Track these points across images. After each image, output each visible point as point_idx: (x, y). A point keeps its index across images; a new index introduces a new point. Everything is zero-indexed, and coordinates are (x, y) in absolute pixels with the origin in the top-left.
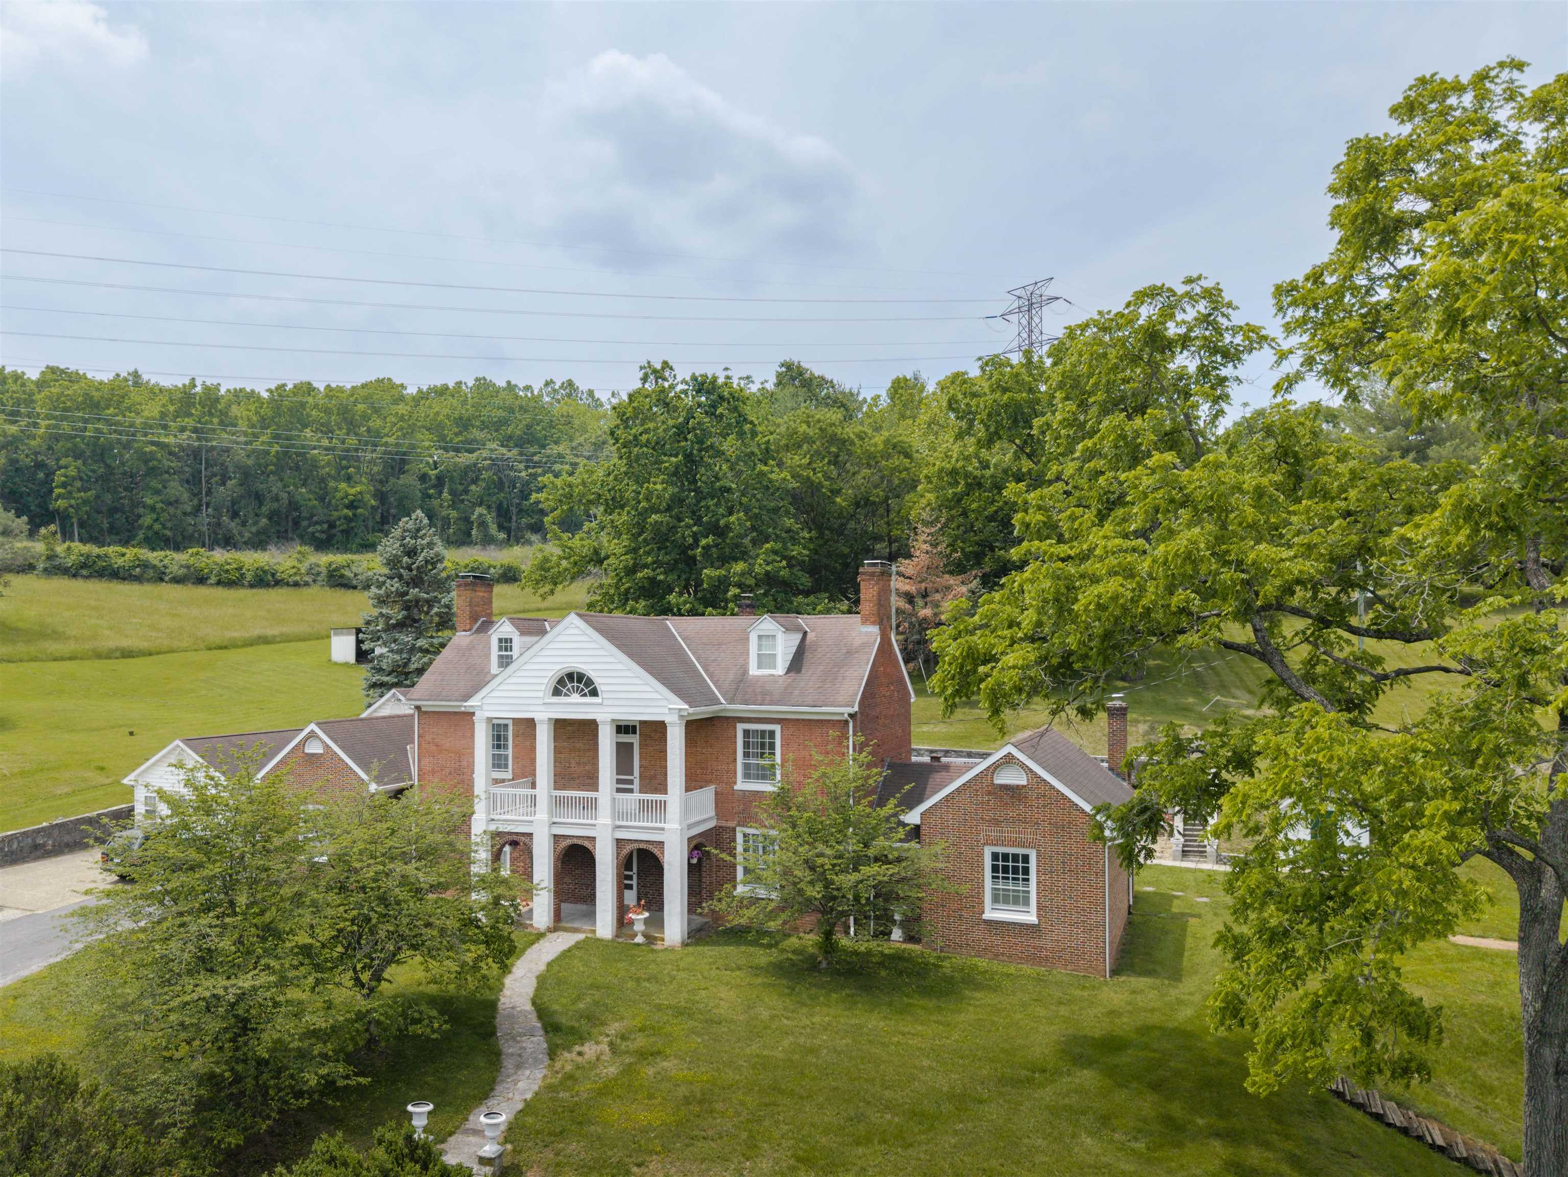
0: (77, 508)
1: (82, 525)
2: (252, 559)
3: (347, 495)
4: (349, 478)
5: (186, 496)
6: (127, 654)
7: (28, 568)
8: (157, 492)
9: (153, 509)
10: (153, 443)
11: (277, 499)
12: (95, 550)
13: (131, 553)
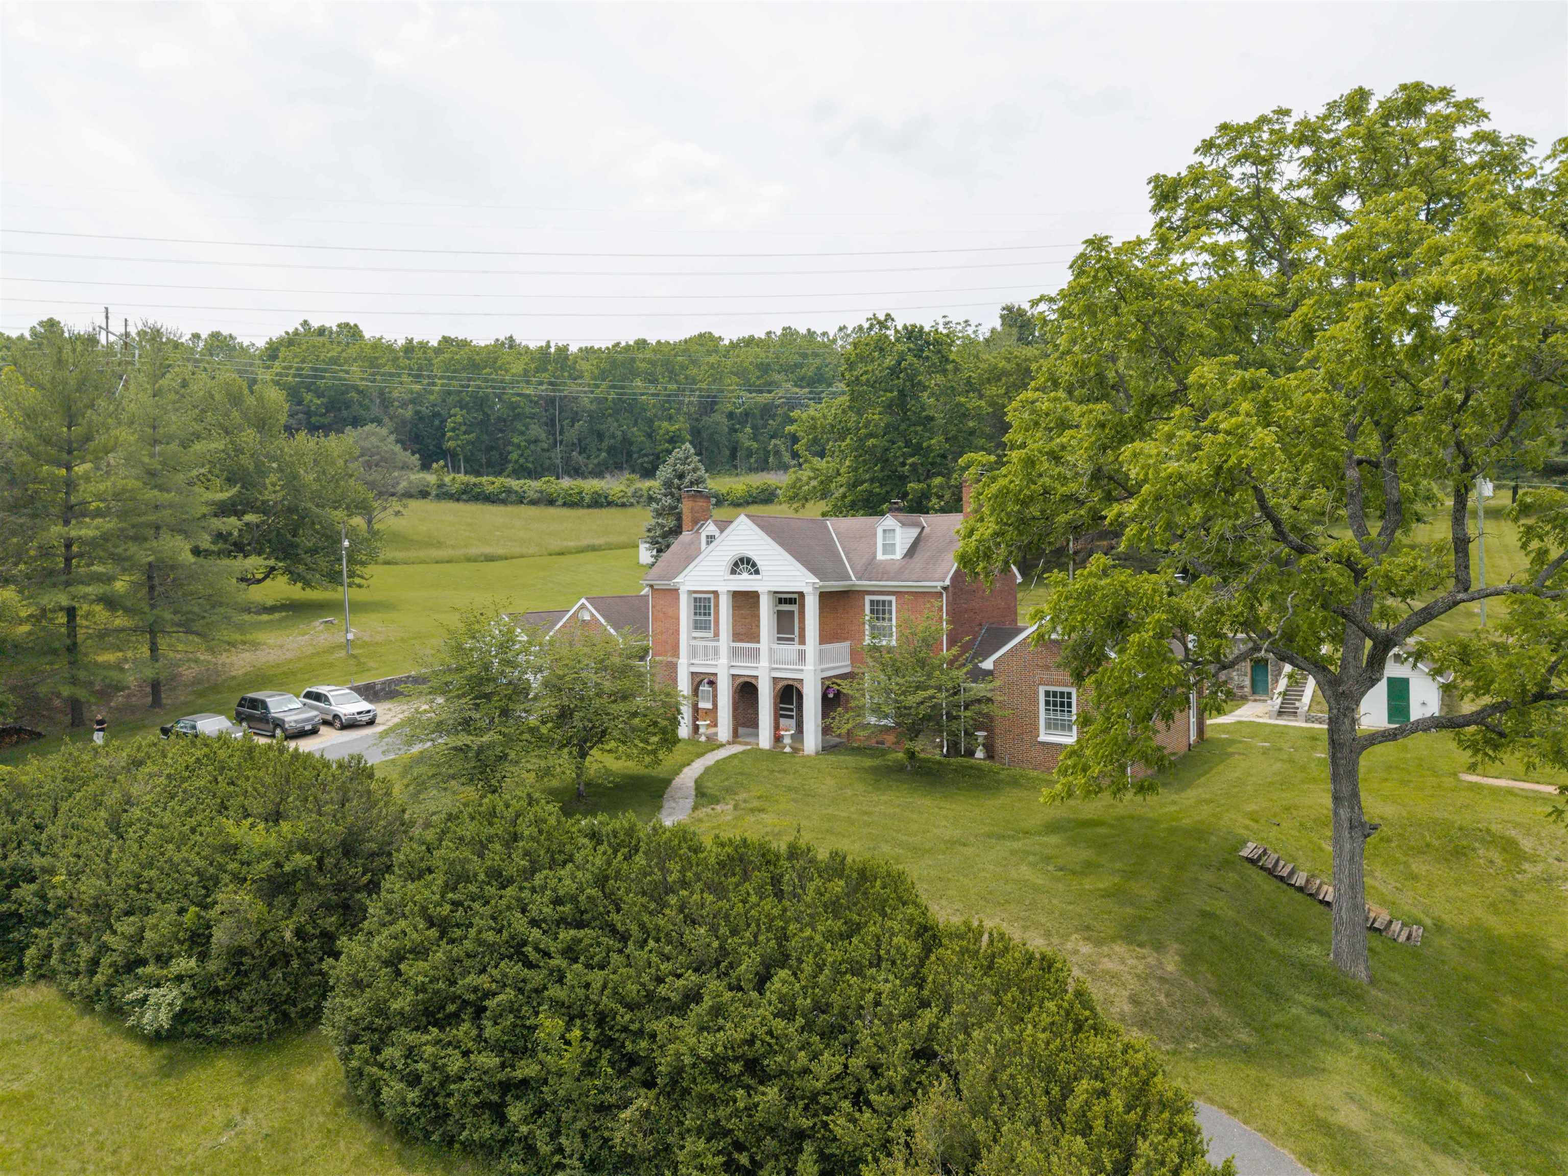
0: (462, 447)
1: (467, 460)
2: (592, 485)
3: (668, 432)
4: (670, 418)
5: (543, 436)
6: (490, 558)
7: (424, 494)
8: (522, 433)
9: (518, 446)
10: (519, 395)
11: (613, 436)
12: (473, 479)
13: (500, 481)
